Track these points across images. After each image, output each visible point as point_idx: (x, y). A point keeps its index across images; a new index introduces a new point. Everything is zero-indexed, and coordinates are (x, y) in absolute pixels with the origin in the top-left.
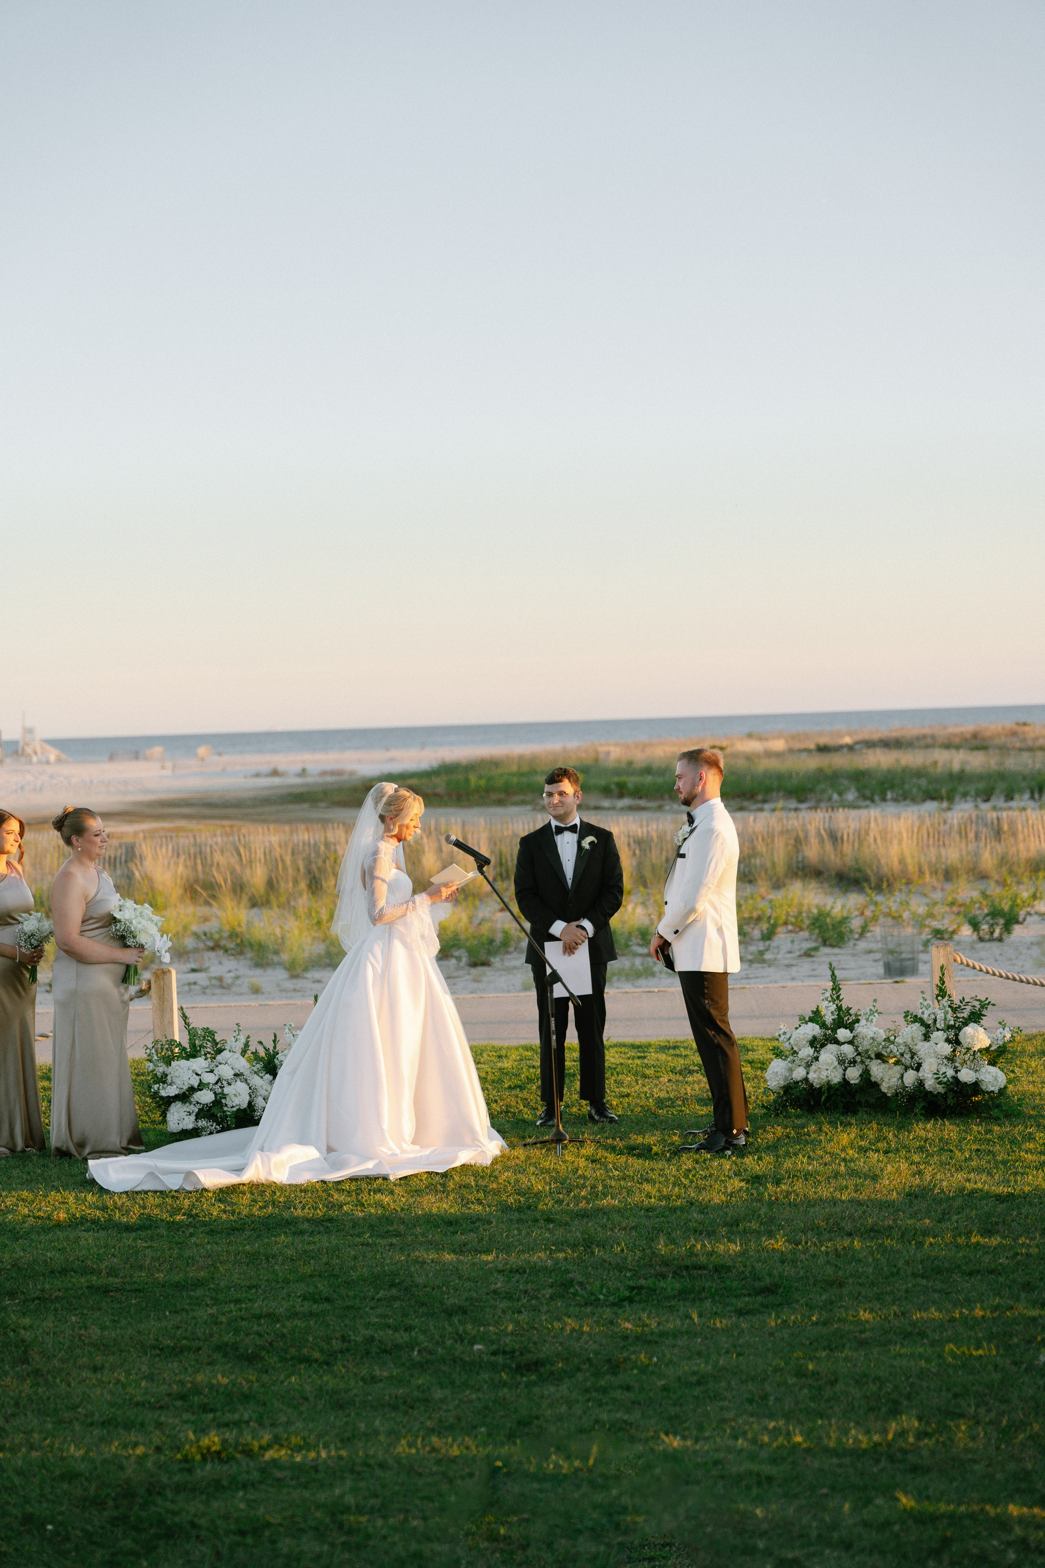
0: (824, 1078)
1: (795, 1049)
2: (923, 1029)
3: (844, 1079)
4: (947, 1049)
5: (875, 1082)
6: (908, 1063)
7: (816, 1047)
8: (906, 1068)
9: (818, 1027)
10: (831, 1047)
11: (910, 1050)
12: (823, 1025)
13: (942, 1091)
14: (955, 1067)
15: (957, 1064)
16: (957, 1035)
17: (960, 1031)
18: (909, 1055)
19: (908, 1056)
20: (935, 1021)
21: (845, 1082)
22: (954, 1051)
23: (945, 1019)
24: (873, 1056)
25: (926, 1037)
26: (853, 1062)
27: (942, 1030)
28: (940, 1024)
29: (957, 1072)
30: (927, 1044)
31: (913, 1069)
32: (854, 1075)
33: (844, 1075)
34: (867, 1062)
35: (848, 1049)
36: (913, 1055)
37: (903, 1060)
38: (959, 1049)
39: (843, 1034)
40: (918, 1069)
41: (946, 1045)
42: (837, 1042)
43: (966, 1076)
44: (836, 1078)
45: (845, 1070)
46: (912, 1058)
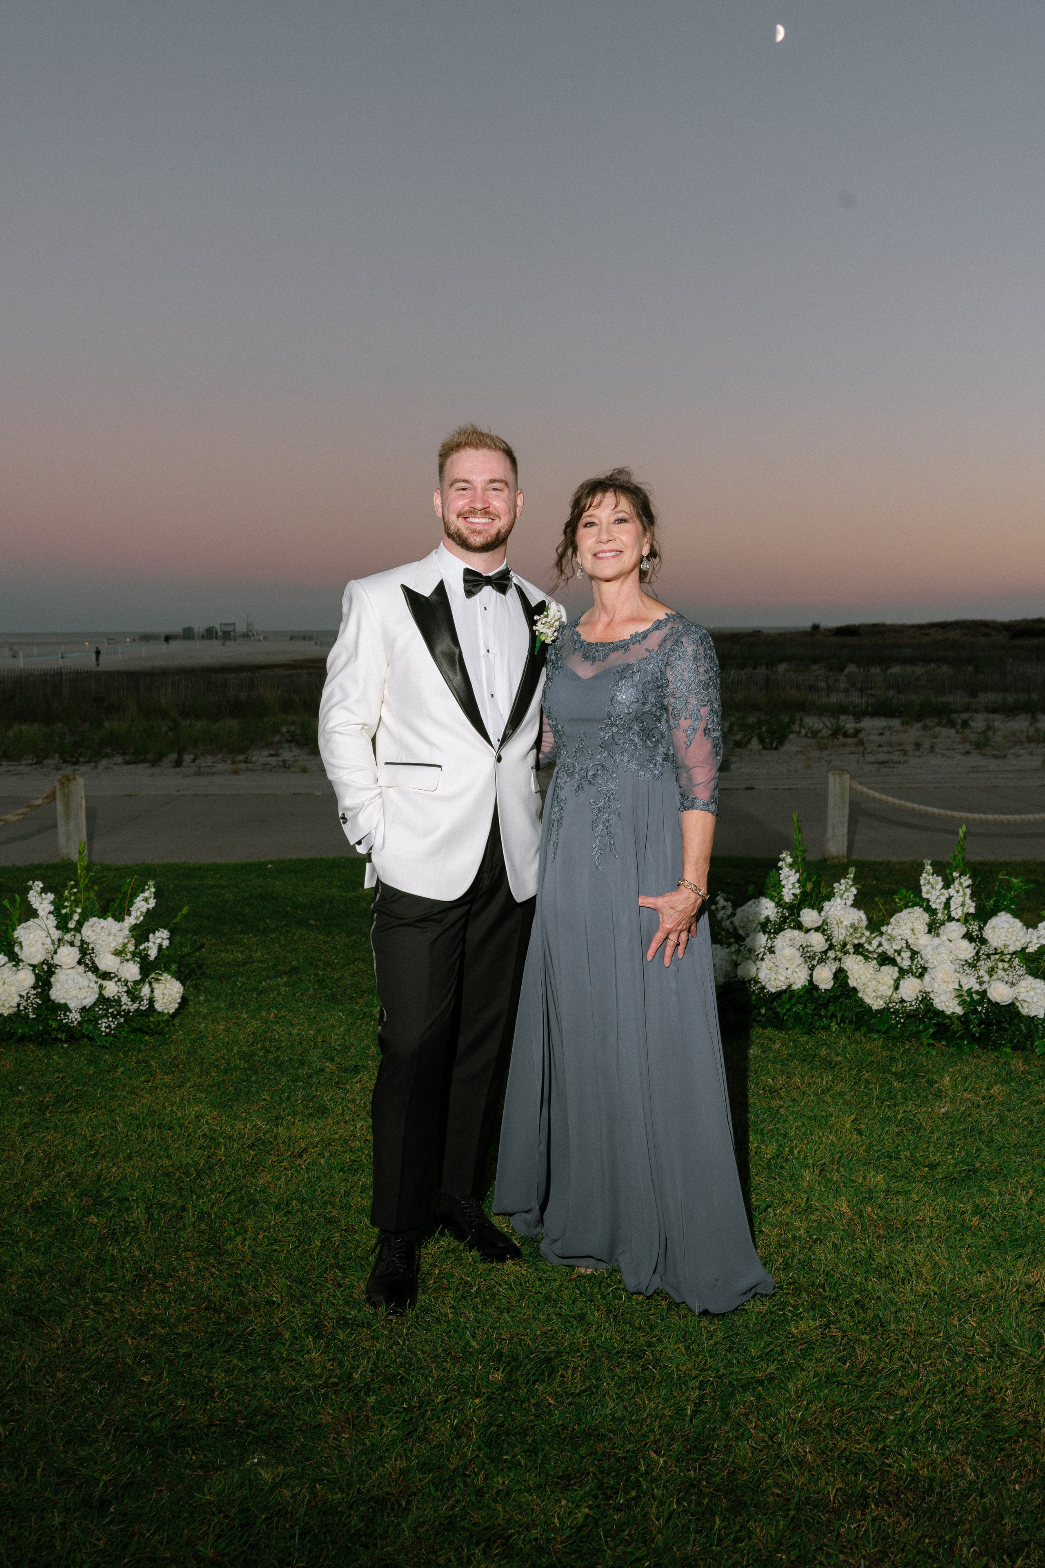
0: (783, 979)
1: (741, 932)
2: (926, 916)
3: (811, 981)
4: (967, 950)
5: (854, 989)
6: (906, 964)
7: (770, 933)
8: (903, 972)
9: (773, 904)
10: (790, 935)
11: (908, 946)
12: (779, 904)
13: (959, 1011)
14: (979, 977)
15: (982, 973)
16: (981, 929)
17: (985, 923)
18: (908, 954)
19: (906, 955)
20: (947, 905)
21: (812, 987)
22: (977, 953)
23: (963, 905)
24: (852, 951)
25: (933, 928)
26: (823, 958)
27: (958, 920)
28: (957, 913)
29: (981, 983)
30: (937, 941)
31: (916, 977)
32: (824, 977)
33: (811, 975)
34: (844, 958)
35: (817, 941)
36: (914, 954)
37: (898, 959)
38: (984, 949)
39: (809, 917)
40: (921, 976)
41: (965, 943)
42: (799, 926)
43: (1000, 993)
44: (799, 981)
45: (812, 968)
46: (912, 958)
